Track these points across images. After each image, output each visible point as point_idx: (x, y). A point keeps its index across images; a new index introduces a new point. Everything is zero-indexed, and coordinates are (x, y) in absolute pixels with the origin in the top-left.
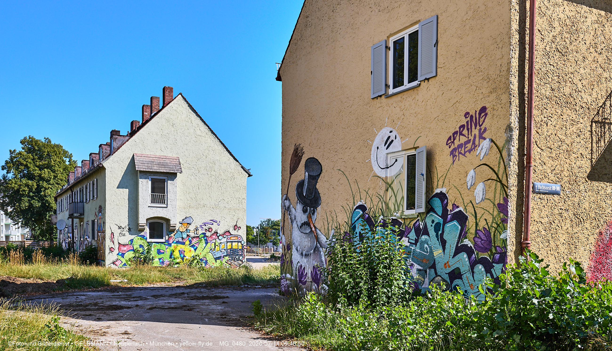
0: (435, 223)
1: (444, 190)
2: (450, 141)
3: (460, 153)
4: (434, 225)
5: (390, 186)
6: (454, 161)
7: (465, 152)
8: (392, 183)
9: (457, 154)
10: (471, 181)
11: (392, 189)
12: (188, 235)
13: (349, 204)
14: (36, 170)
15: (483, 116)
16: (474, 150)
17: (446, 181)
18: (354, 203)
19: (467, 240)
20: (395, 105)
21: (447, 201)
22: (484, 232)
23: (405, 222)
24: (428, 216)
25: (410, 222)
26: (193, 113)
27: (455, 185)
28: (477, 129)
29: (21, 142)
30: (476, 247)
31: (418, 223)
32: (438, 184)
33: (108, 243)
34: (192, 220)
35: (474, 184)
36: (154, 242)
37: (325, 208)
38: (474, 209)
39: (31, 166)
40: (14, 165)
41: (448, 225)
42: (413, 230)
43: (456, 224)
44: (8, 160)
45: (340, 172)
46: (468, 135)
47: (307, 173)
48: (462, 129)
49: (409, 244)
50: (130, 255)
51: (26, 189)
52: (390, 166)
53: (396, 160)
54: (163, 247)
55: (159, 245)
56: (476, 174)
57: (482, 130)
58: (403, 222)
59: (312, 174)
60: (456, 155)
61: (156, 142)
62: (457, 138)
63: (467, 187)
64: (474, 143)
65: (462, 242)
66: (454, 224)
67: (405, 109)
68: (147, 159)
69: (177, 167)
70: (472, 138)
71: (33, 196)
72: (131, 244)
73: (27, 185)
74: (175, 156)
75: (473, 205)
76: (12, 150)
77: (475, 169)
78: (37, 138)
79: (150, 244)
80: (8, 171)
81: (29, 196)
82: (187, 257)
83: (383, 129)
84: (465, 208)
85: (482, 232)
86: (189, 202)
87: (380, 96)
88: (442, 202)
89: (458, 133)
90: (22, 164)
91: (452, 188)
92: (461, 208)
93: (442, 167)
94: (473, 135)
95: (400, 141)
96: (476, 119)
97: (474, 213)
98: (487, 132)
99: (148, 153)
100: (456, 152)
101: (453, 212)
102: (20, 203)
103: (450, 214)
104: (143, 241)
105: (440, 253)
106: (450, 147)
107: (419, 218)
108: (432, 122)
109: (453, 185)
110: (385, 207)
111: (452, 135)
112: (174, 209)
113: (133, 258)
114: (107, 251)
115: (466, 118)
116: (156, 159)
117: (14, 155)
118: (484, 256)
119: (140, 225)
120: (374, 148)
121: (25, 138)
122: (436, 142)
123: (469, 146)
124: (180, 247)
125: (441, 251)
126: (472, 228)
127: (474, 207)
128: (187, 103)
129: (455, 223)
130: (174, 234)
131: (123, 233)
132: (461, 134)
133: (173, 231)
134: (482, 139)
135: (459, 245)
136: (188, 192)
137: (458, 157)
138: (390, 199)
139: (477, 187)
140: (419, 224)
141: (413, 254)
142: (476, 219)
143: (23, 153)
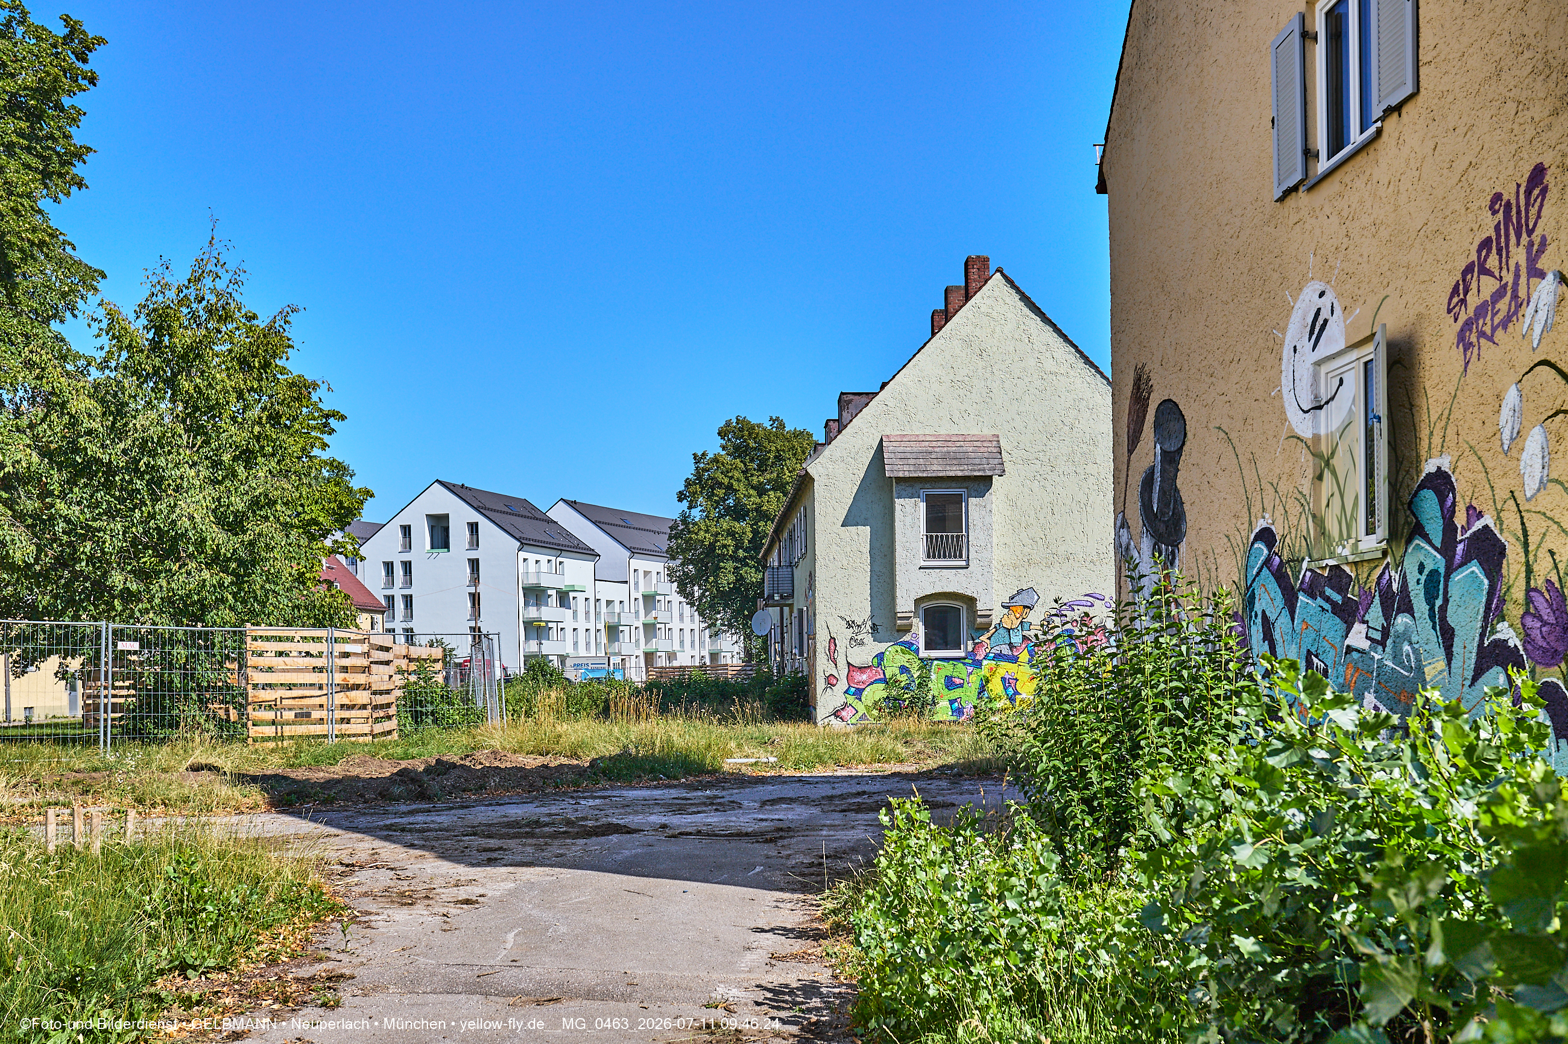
0: (1426, 572)
1: (1446, 465)
2: (1455, 300)
3: (1482, 334)
4: (1423, 578)
5: (1327, 464)
6: (1467, 364)
7: (1494, 329)
8: (1333, 453)
9: (1473, 339)
10: (1510, 424)
11: (1334, 473)
12: (1025, 638)
13: (1242, 527)
14: (750, 496)
15: (1537, 197)
16: (1514, 318)
17: (1451, 432)
18: (1250, 524)
19: (1506, 624)
20: (1327, 210)
21: (1454, 498)
22: (1548, 597)
23: (1357, 575)
24: (1410, 550)
25: (1369, 575)
26: (1033, 316)
27: (1473, 443)
28: (1521, 247)
29: (719, 434)
30: (1529, 647)
31: (1387, 576)
32: (1430, 443)
33: (823, 666)
34: (1036, 597)
35: (1518, 433)
36: (937, 659)
37: (1195, 545)
38: (1522, 517)
39: (741, 487)
40: (703, 488)
41: (1458, 577)
42: (1377, 600)
43: (1477, 571)
44: (691, 477)
45: (1222, 435)
46: (1501, 269)
47: (1158, 447)
48: (1484, 253)
49: (1369, 642)
50: (877, 692)
51: (729, 541)
52: (1327, 403)
53: (1341, 381)
54: (961, 670)
55: (949, 666)
56: (1524, 400)
57: (1536, 247)
58: (1353, 575)
59: (1166, 447)
60: (1471, 343)
61: (940, 402)
62: (1474, 285)
63: (1502, 444)
64: (1515, 296)
65: (1493, 632)
66: (1473, 572)
67: (1350, 218)
68: (916, 447)
69: (991, 461)
70: (1509, 278)
71: (746, 557)
72: (879, 664)
73: (731, 533)
74: (988, 432)
75: (1518, 505)
76: (699, 454)
77: (1520, 381)
78: (754, 421)
79: (926, 663)
80: (691, 502)
81: (734, 558)
82: (1024, 696)
83: (1306, 290)
84: (1499, 518)
85: (1542, 594)
86: (1026, 550)
87: (1295, 189)
88: (1442, 502)
89: (1476, 269)
90: (720, 485)
91: (1466, 454)
92: (1488, 520)
93: (1440, 386)
94: (1512, 268)
95: (1342, 319)
96: (1519, 212)
97: (1520, 533)
98: (1550, 249)
99: (917, 430)
100: (1471, 331)
101: (1468, 535)
102: (717, 576)
103: (1461, 541)
104: (908, 656)
105: (1439, 669)
106: (1456, 320)
107: (1389, 559)
108: (1412, 246)
109: (1468, 443)
110: (1315, 530)
111: (1459, 277)
112: (986, 570)
113: (885, 699)
114: (820, 684)
115: (1495, 212)
116: (939, 444)
117: (702, 465)
118: (1549, 680)
119: (899, 615)
120: (1287, 352)
121: (728, 423)
122: (1422, 309)
123: (1503, 305)
124: (1006, 668)
125: (1442, 665)
126: (1517, 584)
127: (1520, 512)
128: (1018, 290)
129: (1474, 568)
130: (989, 634)
131: (859, 637)
132: (1485, 271)
133: (985, 628)
134: (1535, 276)
135: (1486, 643)
136: (1023, 525)
137: (1476, 349)
138: (1328, 505)
139: (1528, 443)
140: (1390, 577)
141: (1378, 675)
142: (1527, 552)
143: (721, 459)
